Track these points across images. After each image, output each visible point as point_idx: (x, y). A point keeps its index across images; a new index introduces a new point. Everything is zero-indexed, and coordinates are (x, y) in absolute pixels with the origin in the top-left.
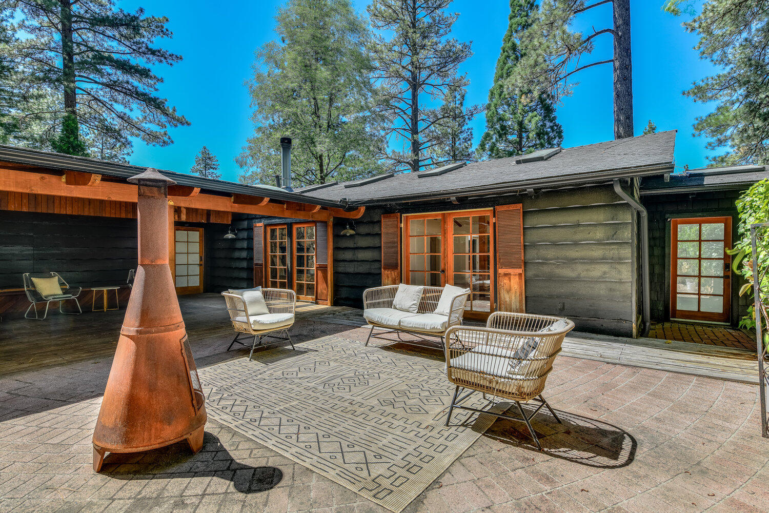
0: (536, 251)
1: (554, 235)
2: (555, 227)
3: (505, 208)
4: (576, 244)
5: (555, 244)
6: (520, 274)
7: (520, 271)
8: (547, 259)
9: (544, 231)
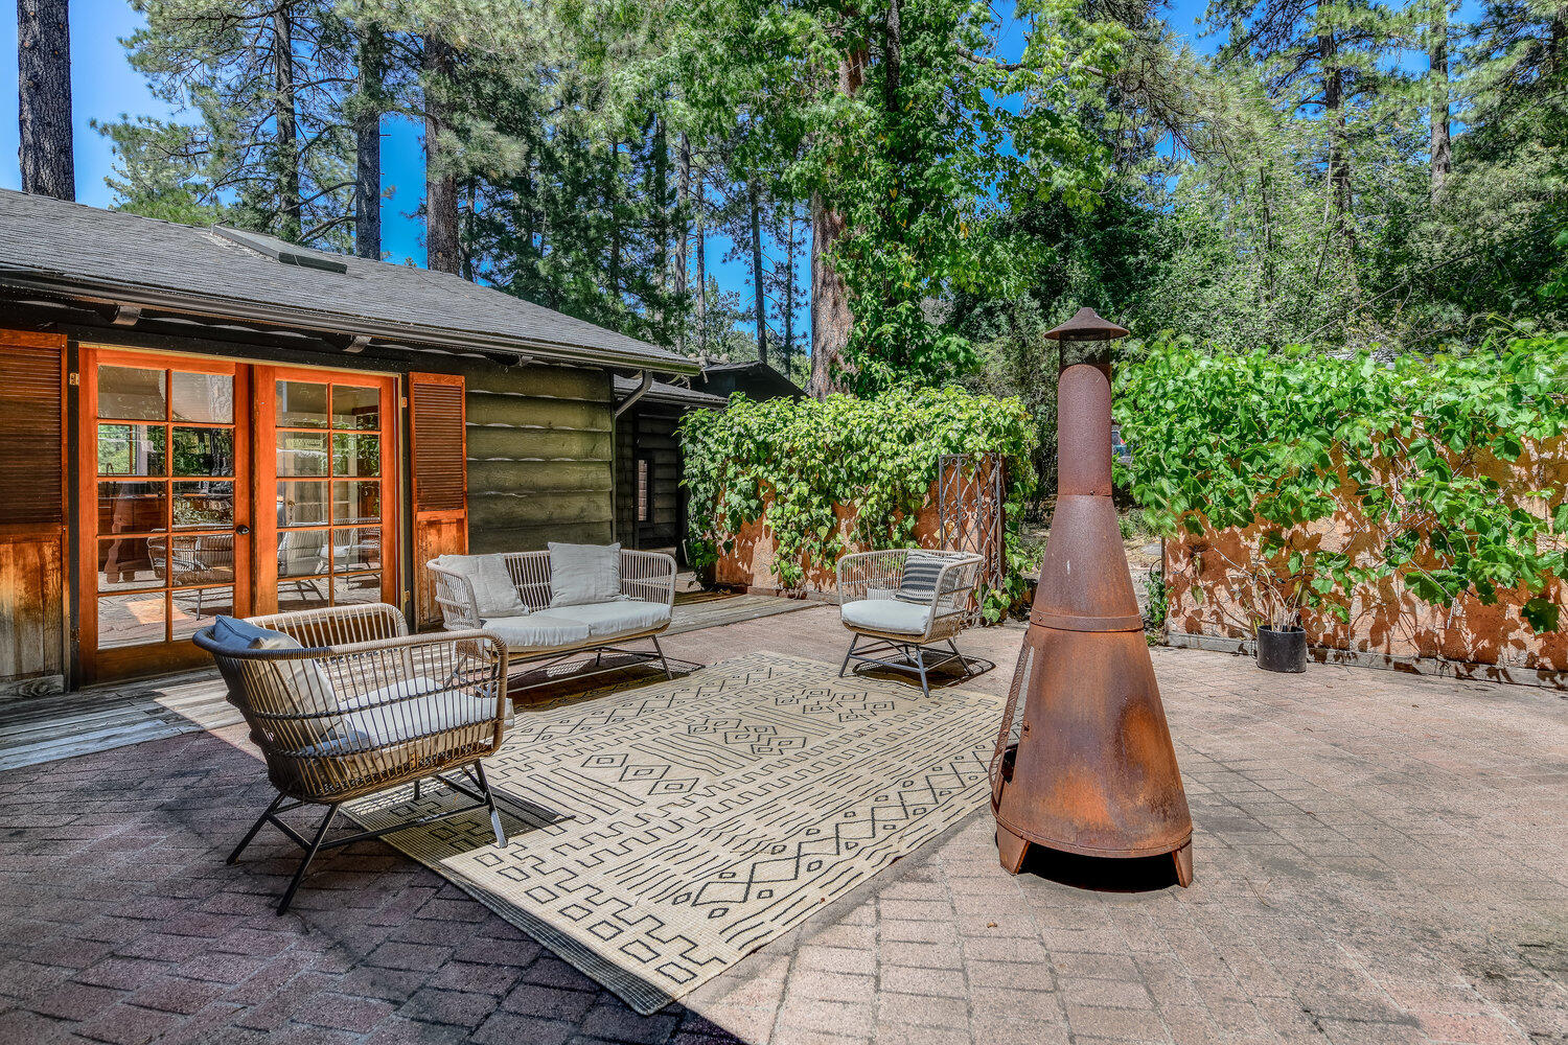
0: (484, 474)
1: (517, 444)
2: (516, 429)
3: (429, 379)
4: (548, 462)
5: (517, 461)
6: (460, 522)
7: (460, 514)
8: (505, 490)
9: (499, 436)
